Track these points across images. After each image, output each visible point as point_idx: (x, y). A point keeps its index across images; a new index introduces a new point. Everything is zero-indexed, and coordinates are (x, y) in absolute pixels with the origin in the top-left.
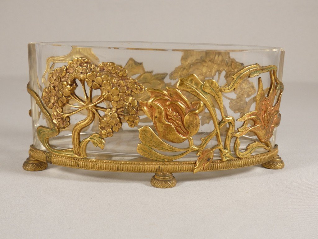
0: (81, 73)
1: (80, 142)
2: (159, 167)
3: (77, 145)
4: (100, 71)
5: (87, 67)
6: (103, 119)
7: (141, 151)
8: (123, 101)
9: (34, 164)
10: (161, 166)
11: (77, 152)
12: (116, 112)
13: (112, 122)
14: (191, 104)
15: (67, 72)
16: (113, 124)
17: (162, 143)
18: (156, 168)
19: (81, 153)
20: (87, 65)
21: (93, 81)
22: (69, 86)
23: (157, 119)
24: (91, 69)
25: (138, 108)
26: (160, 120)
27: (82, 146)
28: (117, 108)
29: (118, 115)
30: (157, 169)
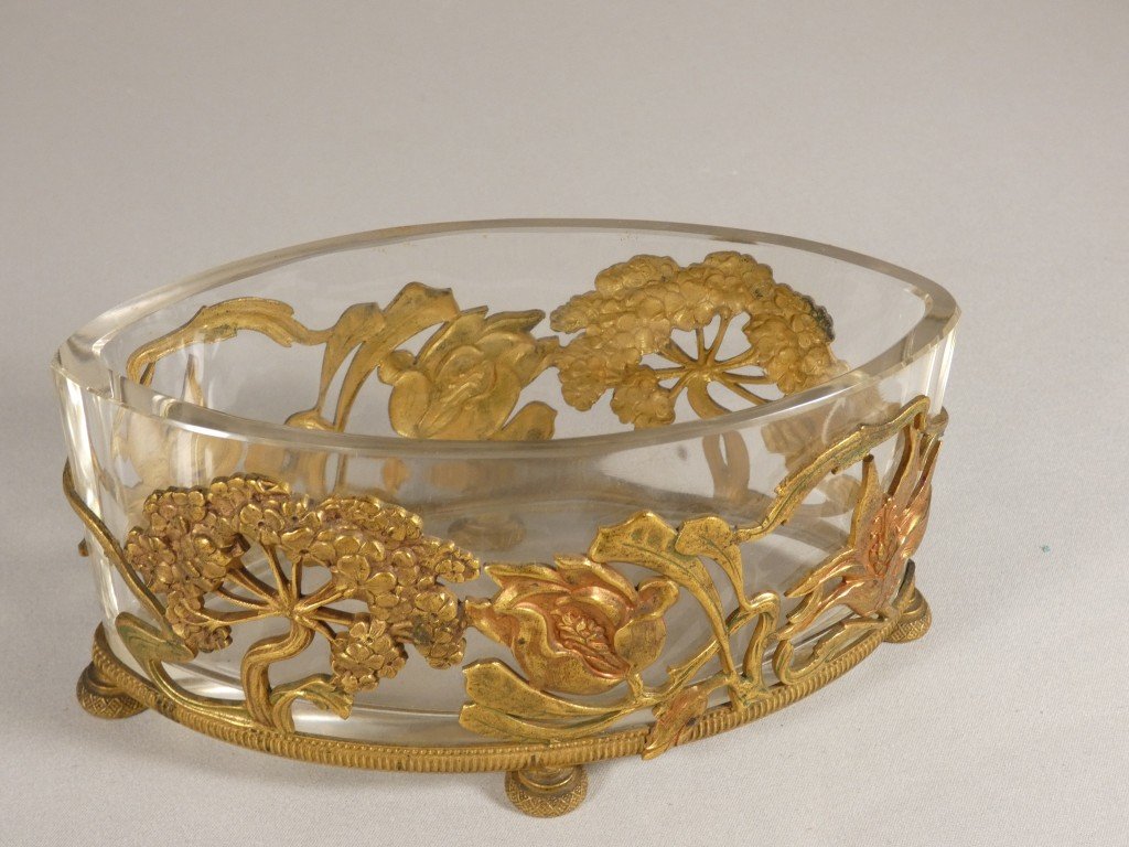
0: (260, 524)
1: (269, 691)
2: (533, 758)
3: (263, 702)
4: (328, 521)
5: (278, 509)
6: (344, 651)
7: (475, 723)
8: (409, 606)
9: (117, 700)
10: (538, 755)
11: (262, 719)
12: (388, 630)
13: (373, 661)
14: (637, 589)
15: (208, 510)
16: (379, 665)
17: (542, 700)
18: (522, 761)
19: (277, 723)
20: (280, 505)
21: (303, 552)
22: (218, 556)
23: (525, 646)
24: (295, 519)
25: (459, 624)
26: (535, 648)
27: (277, 706)
28: (390, 621)
29: (394, 637)
30: (526, 765)
